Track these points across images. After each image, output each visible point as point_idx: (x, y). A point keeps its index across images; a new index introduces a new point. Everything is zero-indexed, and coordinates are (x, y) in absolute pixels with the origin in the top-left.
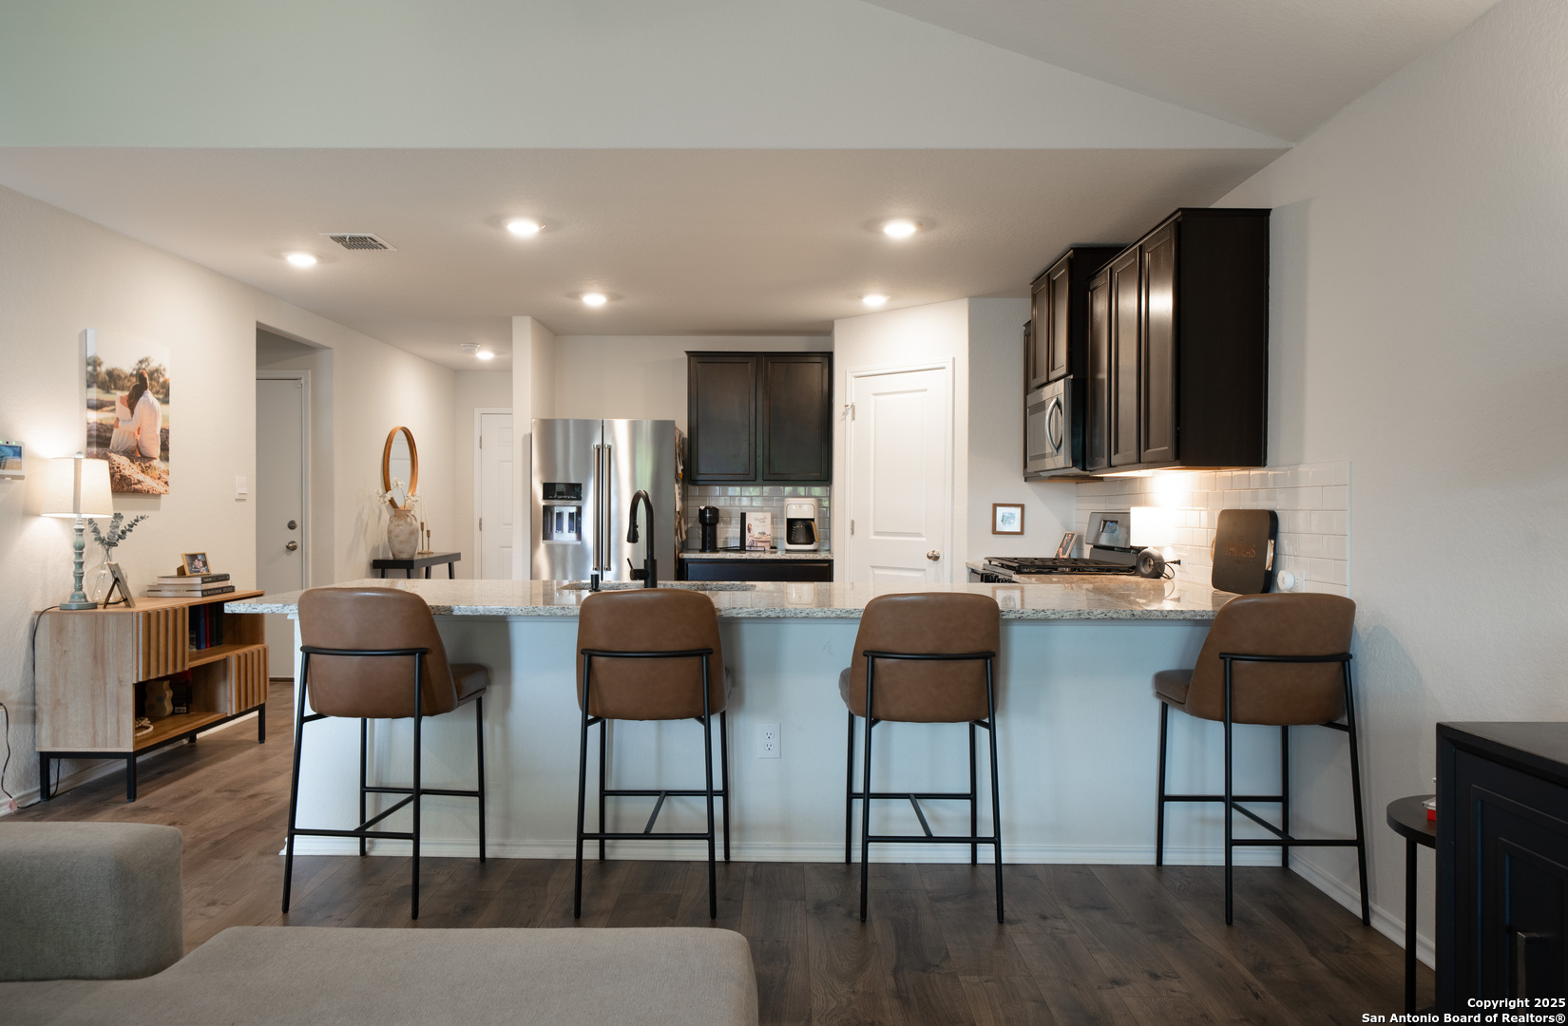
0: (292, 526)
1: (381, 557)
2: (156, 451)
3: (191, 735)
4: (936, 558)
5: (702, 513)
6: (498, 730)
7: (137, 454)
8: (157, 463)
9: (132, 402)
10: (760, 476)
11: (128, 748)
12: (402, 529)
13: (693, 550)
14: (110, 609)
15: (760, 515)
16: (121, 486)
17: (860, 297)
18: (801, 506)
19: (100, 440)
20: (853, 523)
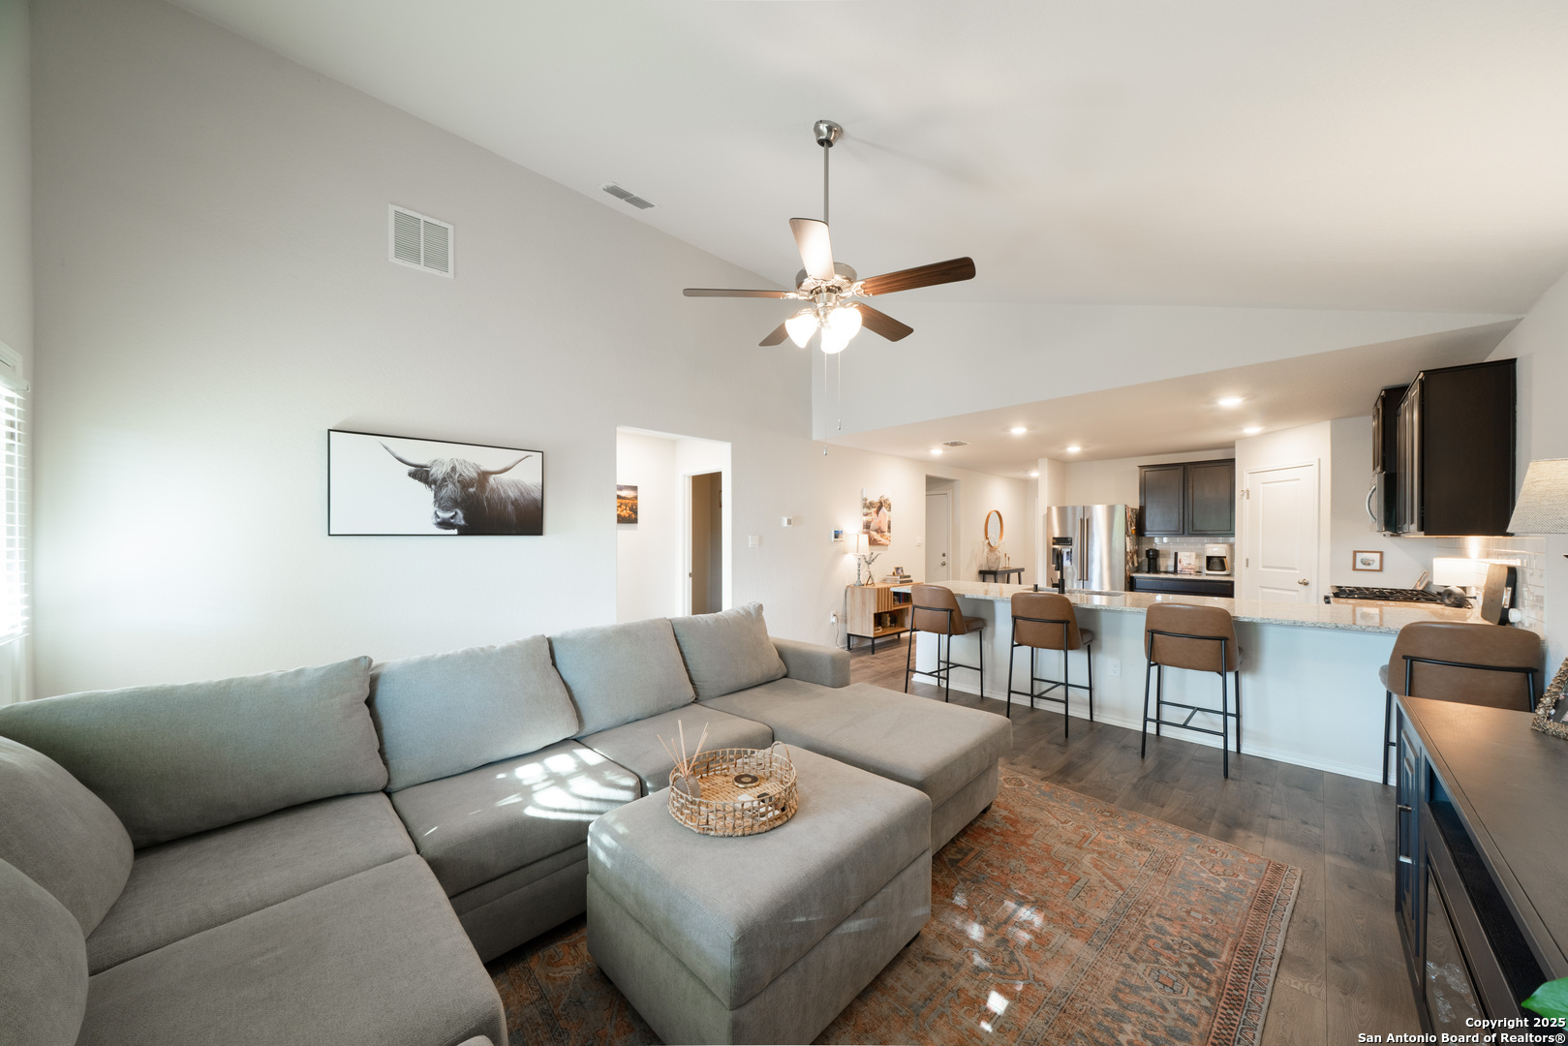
0: (944, 555)
1: (984, 569)
2: (886, 529)
3: (899, 634)
4: (1306, 584)
5: (1148, 552)
6: (990, 646)
7: (879, 531)
8: (886, 533)
9: (878, 512)
10: (1186, 532)
11: (872, 636)
12: (993, 557)
13: (1142, 572)
14: (868, 586)
15: (1188, 554)
16: (873, 542)
17: (1241, 429)
18: (1216, 549)
19: (867, 526)
20: (1247, 560)
